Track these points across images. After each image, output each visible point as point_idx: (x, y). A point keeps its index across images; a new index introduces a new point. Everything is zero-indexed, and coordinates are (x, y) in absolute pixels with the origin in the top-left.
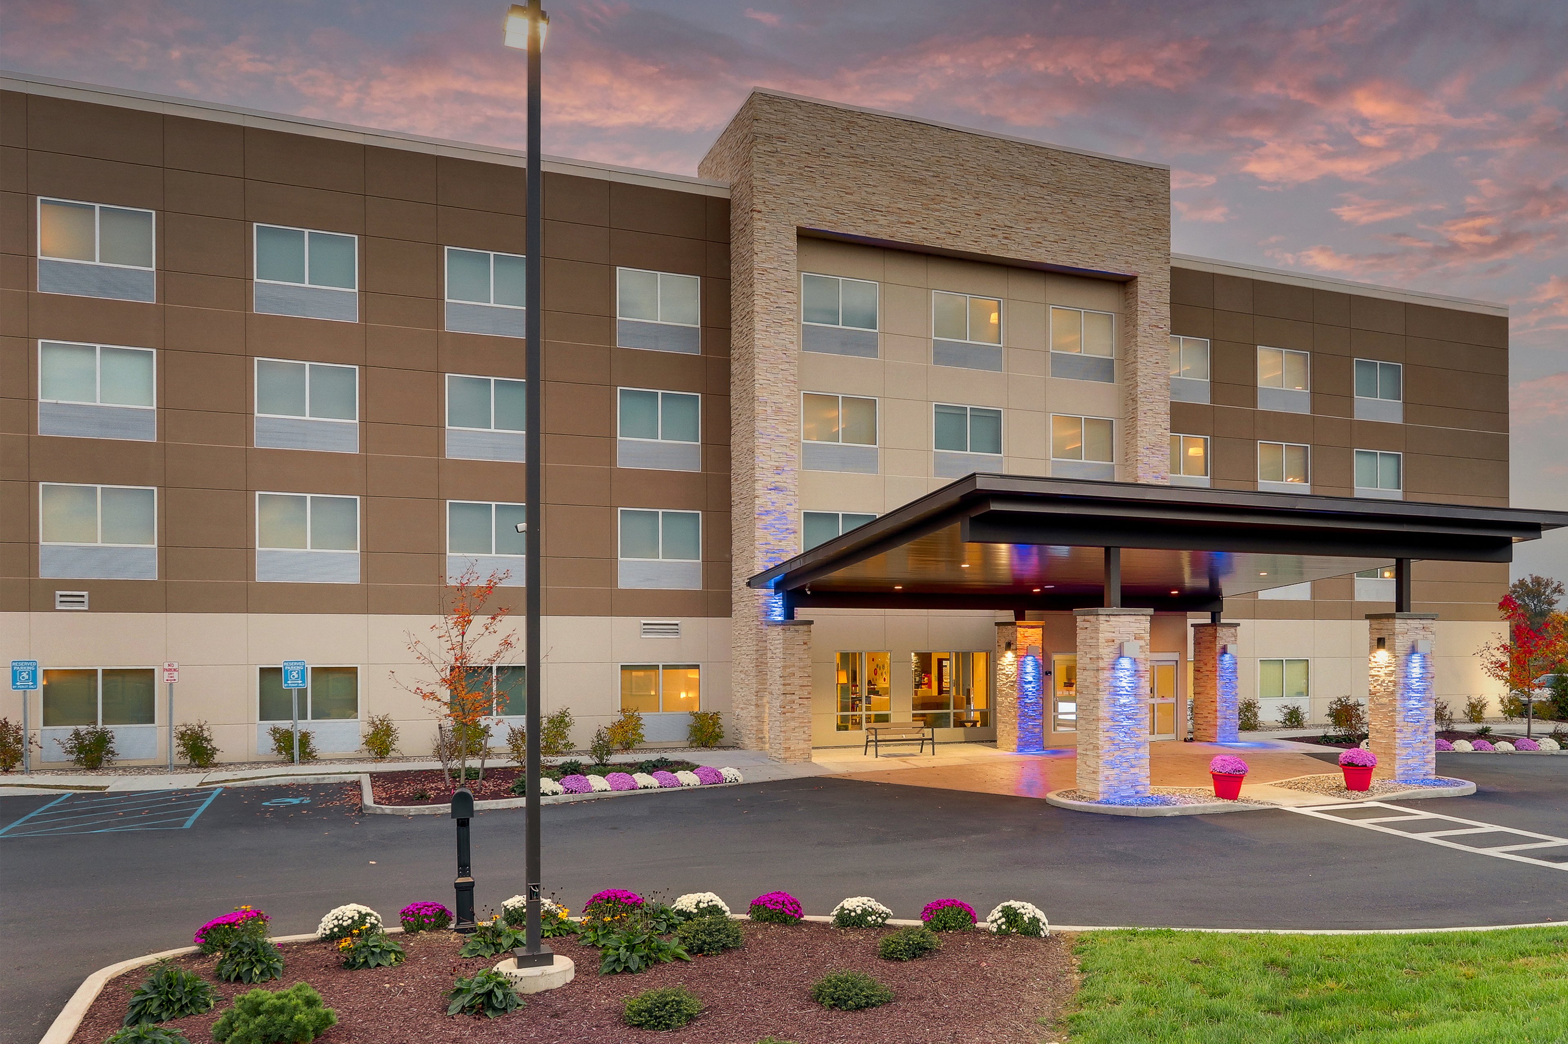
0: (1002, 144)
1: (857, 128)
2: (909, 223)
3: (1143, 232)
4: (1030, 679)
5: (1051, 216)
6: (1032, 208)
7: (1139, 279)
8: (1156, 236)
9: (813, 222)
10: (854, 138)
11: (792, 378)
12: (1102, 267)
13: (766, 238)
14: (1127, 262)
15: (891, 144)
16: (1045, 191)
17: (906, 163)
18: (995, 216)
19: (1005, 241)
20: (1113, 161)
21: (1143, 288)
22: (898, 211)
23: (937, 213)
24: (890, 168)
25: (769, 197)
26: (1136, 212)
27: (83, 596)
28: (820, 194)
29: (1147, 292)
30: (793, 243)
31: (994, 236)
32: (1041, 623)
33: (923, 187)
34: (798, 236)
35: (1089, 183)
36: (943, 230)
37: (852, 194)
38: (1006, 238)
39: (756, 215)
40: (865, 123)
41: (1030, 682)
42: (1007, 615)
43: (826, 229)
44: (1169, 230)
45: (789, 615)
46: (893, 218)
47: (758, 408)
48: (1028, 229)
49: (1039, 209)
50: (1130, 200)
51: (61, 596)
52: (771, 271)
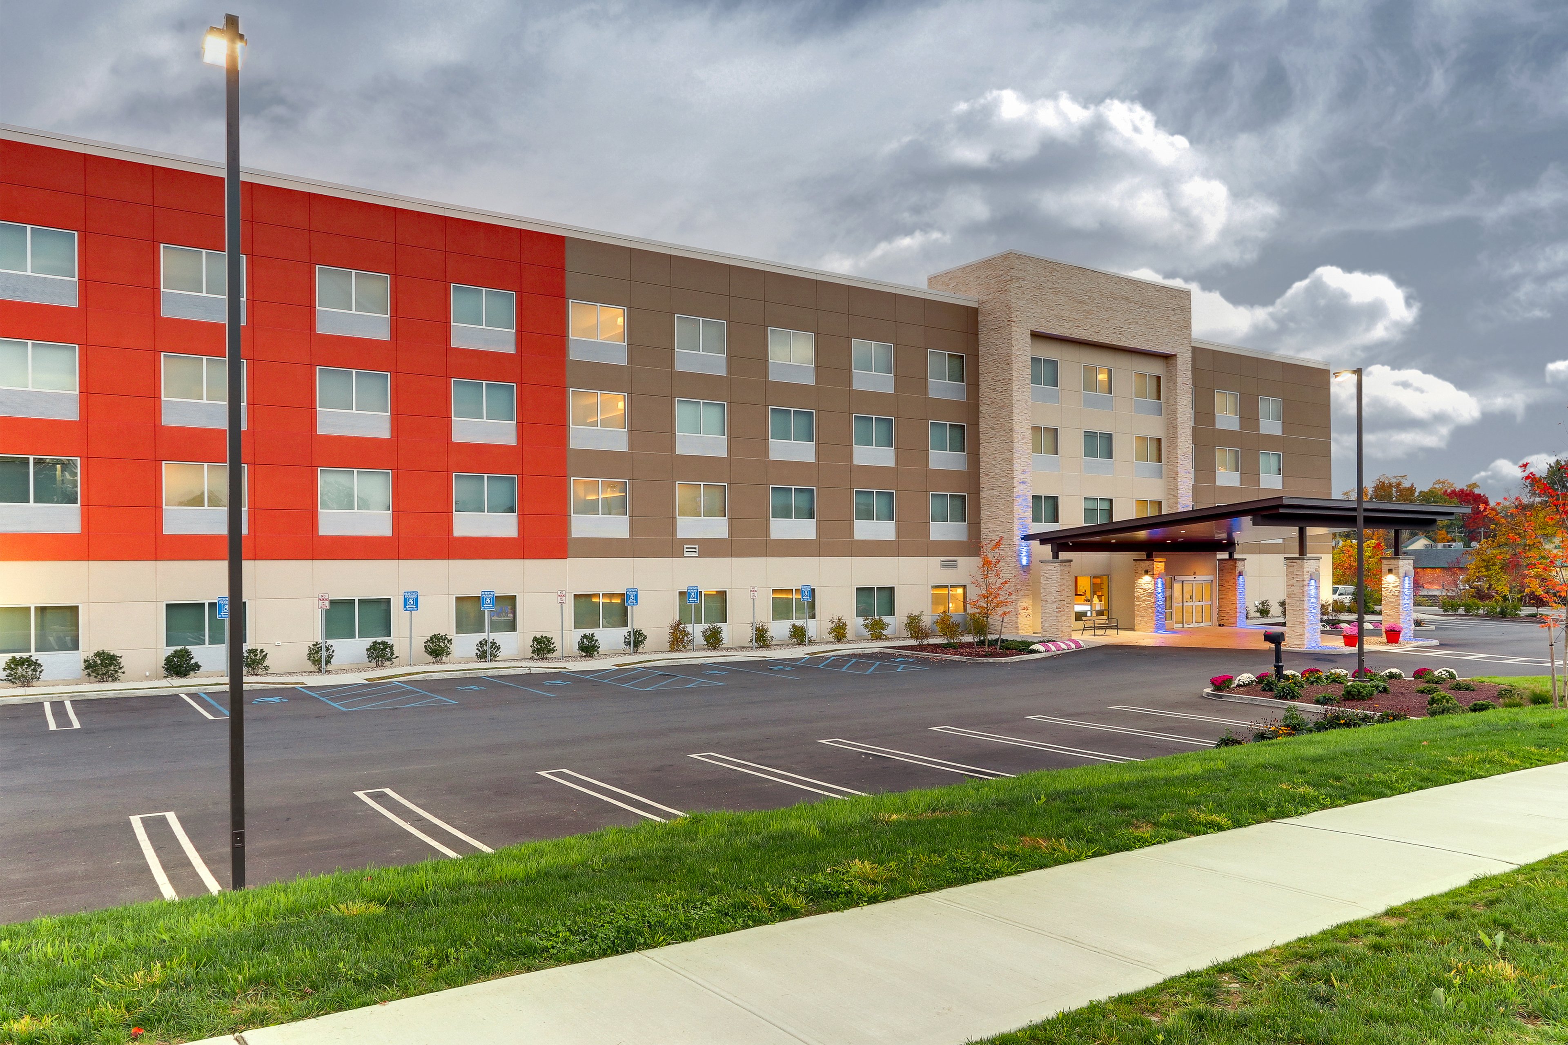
0: (1118, 279)
1: (1055, 272)
2: (1078, 327)
3: (1179, 329)
4: (1160, 591)
5: (1139, 321)
6: (1131, 316)
7: (1178, 356)
8: (1185, 331)
9: (1037, 327)
10: (1054, 278)
11: (1029, 418)
12: (1161, 350)
13: (1018, 337)
14: (1172, 347)
15: (1070, 280)
16: (1137, 306)
17: (1077, 291)
18: (1116, 322)
19: (1120, 336)
20: (1166, 287)
21: (1180, 360)
22: (1073, 319)
23: (1090, 320)
24: (1069, 295)
25: (1018, 313)
26: (1176, 317)
27: (695, 548)
28: (1040, 311)
29: (1181, 364)
30: (1029, 340)
31: (1115, 333)
32: (1164, 560)
33: (1084, 306)
34: (1031, 335)
35: (1156, 300)
36: (1093, 330)
37: (1053, 310)
38: (1120, 334)
39: (1013, 324)
40: (1059, 269)
41: (1160, 593)
42: (1143, 555)
43: (1043, 331)
44: (1191, 327)
45: (1056, 556)
46: (1071, 324)
47: (1015, 436)
48: (1129, 328)
49: (1134, 317)
50: (1174, 310)
51: (687, 548)
52: (1020, 356)
